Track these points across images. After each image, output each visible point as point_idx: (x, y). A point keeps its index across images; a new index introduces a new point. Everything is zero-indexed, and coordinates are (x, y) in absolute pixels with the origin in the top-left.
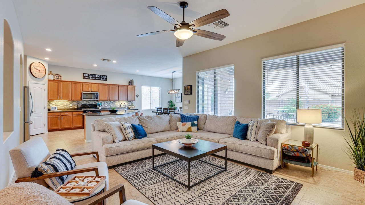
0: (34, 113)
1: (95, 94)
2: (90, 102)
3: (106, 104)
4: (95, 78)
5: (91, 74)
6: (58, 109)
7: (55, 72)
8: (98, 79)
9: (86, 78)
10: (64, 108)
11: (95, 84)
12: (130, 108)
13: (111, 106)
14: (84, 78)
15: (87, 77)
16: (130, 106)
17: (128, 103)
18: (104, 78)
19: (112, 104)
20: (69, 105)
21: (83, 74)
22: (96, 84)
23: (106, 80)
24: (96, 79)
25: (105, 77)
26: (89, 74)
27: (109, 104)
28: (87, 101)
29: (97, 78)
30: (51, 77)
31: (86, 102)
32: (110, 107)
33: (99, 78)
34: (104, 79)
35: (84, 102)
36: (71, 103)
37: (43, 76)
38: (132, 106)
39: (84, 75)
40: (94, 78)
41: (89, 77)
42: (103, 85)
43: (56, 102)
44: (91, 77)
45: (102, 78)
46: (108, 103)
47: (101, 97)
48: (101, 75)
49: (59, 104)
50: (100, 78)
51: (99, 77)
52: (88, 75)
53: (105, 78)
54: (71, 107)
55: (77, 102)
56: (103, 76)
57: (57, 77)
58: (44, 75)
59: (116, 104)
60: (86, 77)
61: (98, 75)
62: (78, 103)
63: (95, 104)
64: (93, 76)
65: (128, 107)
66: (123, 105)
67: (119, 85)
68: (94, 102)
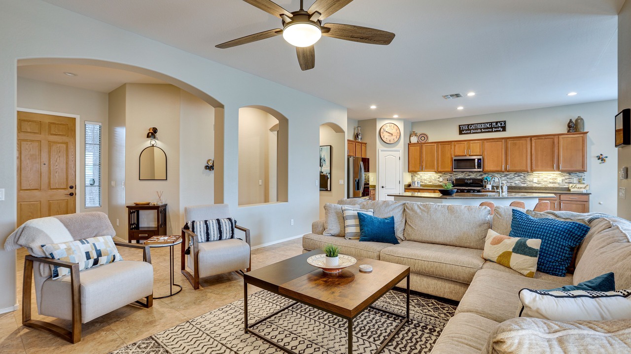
0: (386, 189)
1: (474, 160)
2: (471, 174)
3: (506, 178)
4: (481, 129)
5: (472, 124)
6: (421, 185)
7: (419, 131)
8: (487, 130)
9: (465, 132)
10: (431, 183)
11: (477, 142)
12: (570, 190)
13: (517, 182)
14: (461, 132)
15: (466, 130)
16: (571, 185)
17: (567, 177)
18: (498, 127)
19: (519, 178)
20: (438, 180)
21: (460, 126)
22: (479, 141)
23: (504, 129)
24: (483, 130)
25: (501, 124)
26: (468, 125)
27: (511, 179)
29: (484, 129)
30: (414, 140)
31: (464, 174)
32: (513, 185)
33: (488, 128)
34: (500, 129)
35: (460, 174)
36: (441, 176)
37: (396, 140)
38: (579, 186)
39: (460, 128)
40: (479, 131)
41: (469, 130)
42: (492, 141)
43: (421, 175)
44: (473, 129)
45: (496, 128)
46: (508, 177)
47: (489, 165)
48: (492, 123)
49: (425, 178)
50: (492, 128)
51: (488, 126)
52: (468, 127)
53: (502, 127)
54: (441, 182)
56: (497, 123)
57: (423, 138)
58: (397, 139)
59: (529, 178)
60: (464, 131)
61: (487, 123)
62: (451, 176)
63: (480, 177)
64: (476, 126)
65: (567, 187)
66: (551, 181)
67: (531, 137)
68: (478, 175)
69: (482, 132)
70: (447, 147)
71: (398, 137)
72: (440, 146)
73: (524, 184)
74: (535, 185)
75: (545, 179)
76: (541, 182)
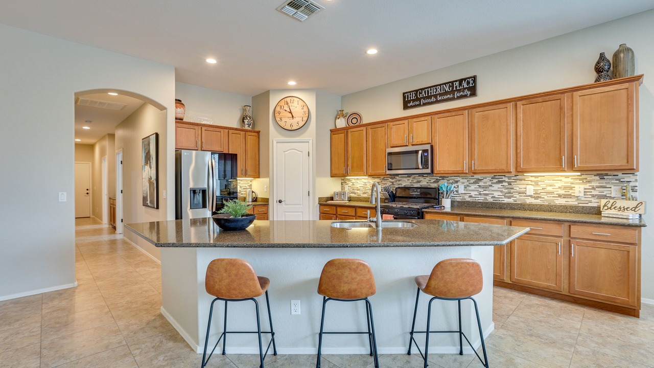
0: (285, 204)
1: (417, 152)
2: (421, 179)
3: (476, 186)
4: (435, 96)
5: (422, 89)
8: (445, 97)
9: (411, 104)
11: (423, 118)
12: (600, 215)
13: (496, 194)
14: (406, 106)
15: (414, 101)
16: (603, 202)
17: (595, 184)
18: (463, 90)
19: (499, 185)
21: (404, 94)
22: (426, 118)
23: (473, 91)
24: (439, 98)
25: (468, 83)
26: (417, 91)
27: (485, 188)
28: (414, 178)
29: (441, 95)
30: (341, 123)
31: (411, 179)
32: (490, 199)
33: (446, 93)
34: (466, 92)
35: (406, 179)
37: (301, 124)
38: (621, 203)
39: (404, 97)
40: (433, 99)
41: (417, 99)
42: (447, 114)
43: (353, 181)
44: (424, 98)
45: (459, 91)
46: (481, 184)
47: (442, 163)
48: (452, 82)
49: (358, 186)
50: (452, 92)
51: (447, 89)
52: (416, 95)
53: (469, 89)
55: (391, 180)
56: (461, 81)
57: (354, 121)
58: (304, 122)
59: (518, 186)
60: (409, 102)
61: (445, 84)
62: (392, 182)
63: (434, 185)
64: (428, 92)
65: (595, 205)
66: (562, 192)
67: (515, 100)
68: (432, 181)
69: (437, 102)
70: (381, 131)
71: (305, 119)
72: (370, 131)
73: (509, 197)
74: (530, 201)
75: (550, 189)
76: (543, 195)
